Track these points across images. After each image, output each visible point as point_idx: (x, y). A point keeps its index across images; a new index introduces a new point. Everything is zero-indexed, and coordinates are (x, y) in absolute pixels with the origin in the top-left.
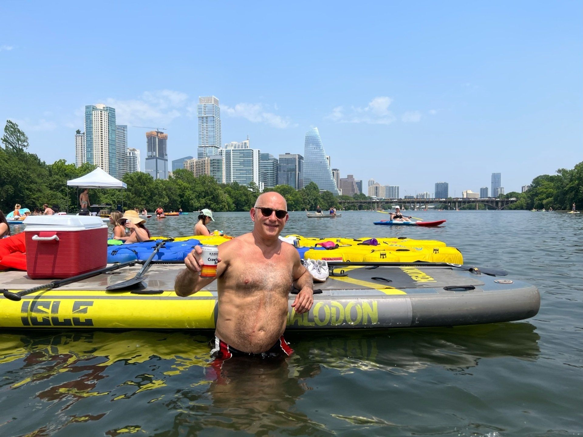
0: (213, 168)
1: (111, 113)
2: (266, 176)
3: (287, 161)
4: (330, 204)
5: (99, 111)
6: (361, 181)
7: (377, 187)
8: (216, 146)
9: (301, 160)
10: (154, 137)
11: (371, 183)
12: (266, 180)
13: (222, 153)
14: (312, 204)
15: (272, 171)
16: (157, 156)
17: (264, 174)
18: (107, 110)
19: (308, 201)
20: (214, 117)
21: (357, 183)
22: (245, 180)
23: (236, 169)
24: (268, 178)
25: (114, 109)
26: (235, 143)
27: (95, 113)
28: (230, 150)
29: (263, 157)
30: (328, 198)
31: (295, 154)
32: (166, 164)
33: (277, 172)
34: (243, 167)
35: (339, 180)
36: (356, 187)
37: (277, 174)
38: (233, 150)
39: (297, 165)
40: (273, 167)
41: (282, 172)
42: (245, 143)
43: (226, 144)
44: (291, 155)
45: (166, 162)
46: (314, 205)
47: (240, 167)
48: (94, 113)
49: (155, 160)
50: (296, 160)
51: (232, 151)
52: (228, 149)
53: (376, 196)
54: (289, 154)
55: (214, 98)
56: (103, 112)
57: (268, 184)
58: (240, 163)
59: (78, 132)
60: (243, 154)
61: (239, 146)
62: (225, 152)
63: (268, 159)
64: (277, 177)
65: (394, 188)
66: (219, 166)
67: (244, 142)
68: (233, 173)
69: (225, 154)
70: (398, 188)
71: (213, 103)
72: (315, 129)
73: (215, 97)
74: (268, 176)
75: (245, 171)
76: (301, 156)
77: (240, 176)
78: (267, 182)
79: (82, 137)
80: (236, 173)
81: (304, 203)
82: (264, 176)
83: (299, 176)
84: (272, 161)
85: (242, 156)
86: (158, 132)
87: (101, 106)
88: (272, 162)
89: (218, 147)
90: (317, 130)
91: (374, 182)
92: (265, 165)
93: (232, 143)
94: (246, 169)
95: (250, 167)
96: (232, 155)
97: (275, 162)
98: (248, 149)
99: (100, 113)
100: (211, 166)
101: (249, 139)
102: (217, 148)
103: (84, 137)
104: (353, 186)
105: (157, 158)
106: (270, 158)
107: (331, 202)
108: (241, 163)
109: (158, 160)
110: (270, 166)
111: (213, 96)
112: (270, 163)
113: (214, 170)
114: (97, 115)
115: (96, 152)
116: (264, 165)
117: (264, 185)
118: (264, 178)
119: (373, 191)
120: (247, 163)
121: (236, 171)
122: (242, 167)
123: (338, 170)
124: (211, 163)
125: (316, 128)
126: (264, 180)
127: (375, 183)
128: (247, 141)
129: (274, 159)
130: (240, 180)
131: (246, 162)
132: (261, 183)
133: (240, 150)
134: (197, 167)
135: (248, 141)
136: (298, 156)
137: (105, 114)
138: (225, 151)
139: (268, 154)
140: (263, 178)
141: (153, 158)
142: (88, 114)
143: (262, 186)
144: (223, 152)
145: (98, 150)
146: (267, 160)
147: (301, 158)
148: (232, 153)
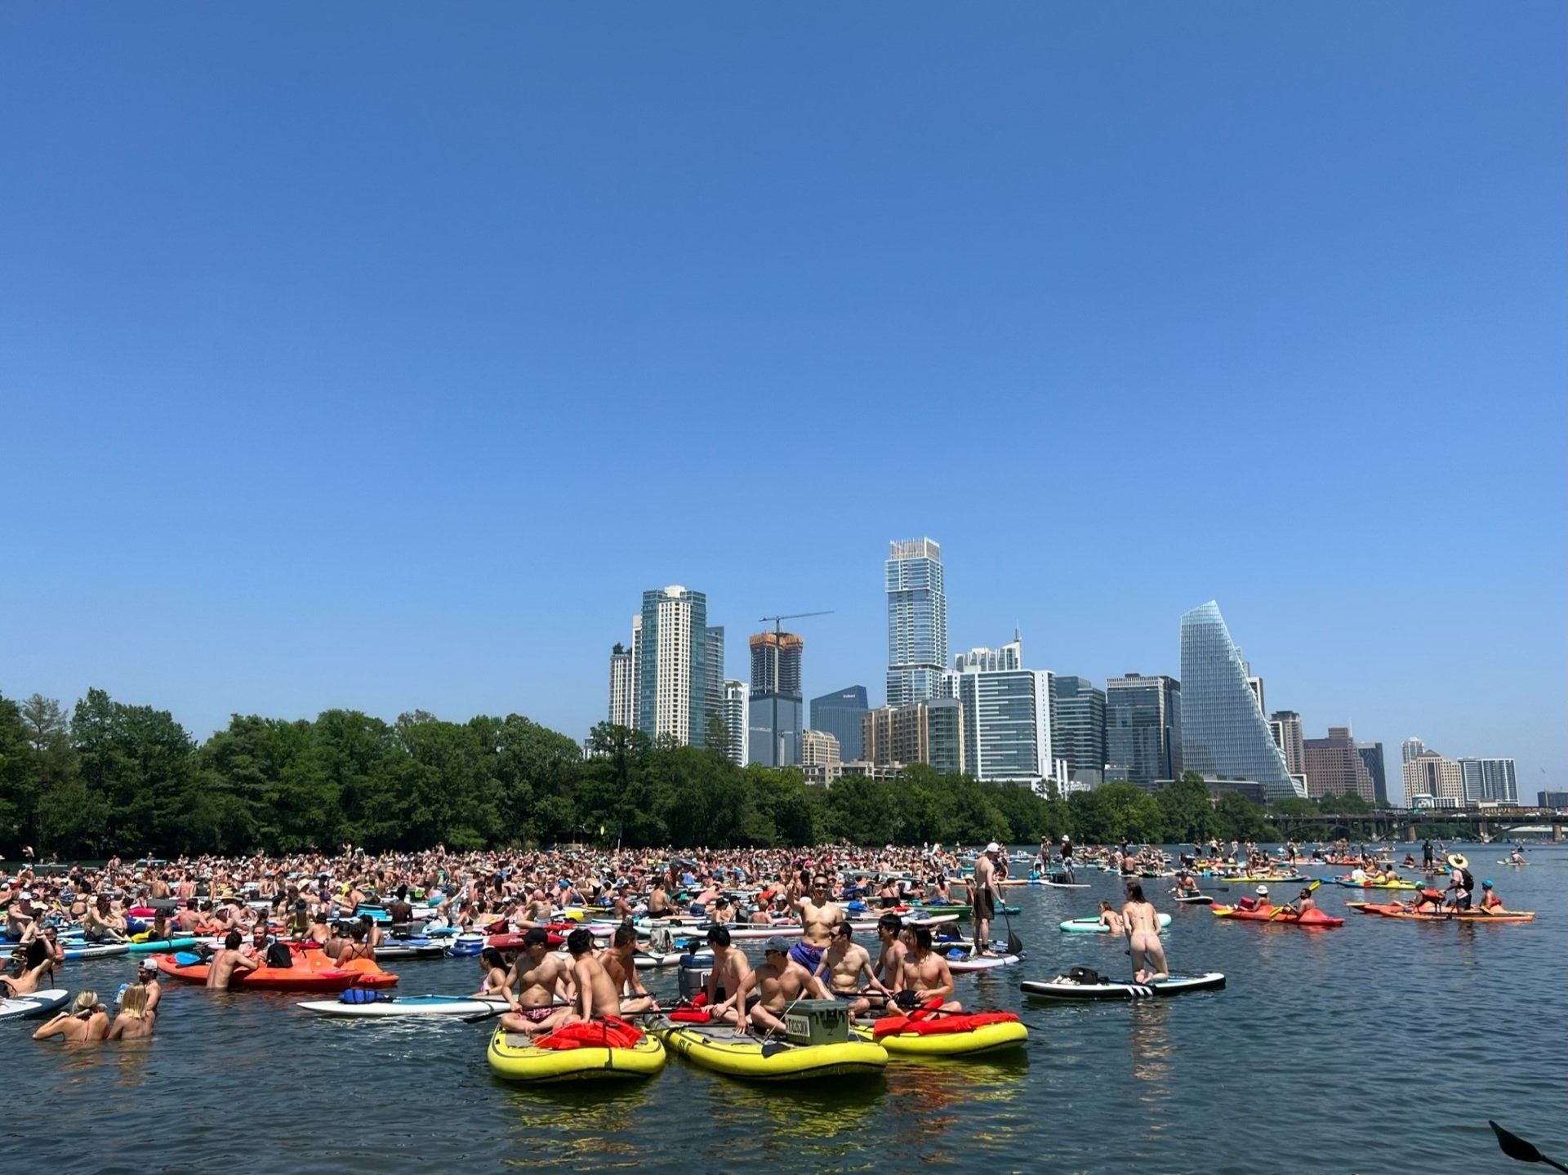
0: (937, 730)
1: (697, 601)
2: (1072, 739)
3: (1131, 695)
4: (1243, 824)
5: (673, 603)
6: (1379, 746)
7: (1431, 766)
8: (935, 664)
9: (1173, 692)
10: (769, 648)
11: (1412, 752)
12: (1072, 750)
13: (951, 683)
14: (1192, 827)
15: (1089, 726)
16: (777, 690)
17: (1067, 734)
18: (689, 598)
19: (1181, 819)
20: (928, 590)
21: (1364, 753)
22: (1014, 755)
23: (990, 725)
24: (1077, 746)
25: (704, 595)
26: (982, 651)
27: (665, 608)
28: (973, 676)
29: (1062, 687)
30: (1237, 809)
31: (1154, 675)
32: (798, 709)
33: (1105, 726)
34: (1009, 720)
35: (1301, 745)
36: (1360, 767)
37: (1104, 732)
38: (980, 676)
39: (1162, 706)
40: (1092, 713)
41: (1119, 727)
42: (1010, 650)
43: (957, 656)
44: (1143, 678)
45: (798, 704)
46: (1197, 829)
47: (1000, 720)
48: (660, 608)
49: (771, 700)
50: (1158, 691)
51: (977, 679)
52: (968, 671)
53: (1429, 795)
54: (1136, 675)
55: (928, 543)
56: (681, 604)
57: (1077, 762)
58: (999, 710)
59: (618, 649)
60: (1009, 685)
61: (993, 659)
62: (958, 680)
63: (1074, 693)
64: (1104, 743)
65: (1496, 769)
66: (950, 723)
67: (1006, 647)
68: (981, 736)
69: (958, 685)
70: (1510, 765)
71: (926, 556)
72: (1209, 603)
73: (930, 541)
74: (1078, 740)
75: (1013, 730)
76: (1171, 680)
77: (1001, 745)
78: (1077, 757)
79: (625, 661)
80: (991, 735)
81: (1172, 823)
82: (1067, 739)
83: (1171, 738)
84: (1088, 699)
85: (1004, 690)
86: (779, 635)
87: (675, 591)
88: (1087, 702)
89: (940, 665)
90: (1216, 608)
91: (1420, 748)
92: (1069, 708)
93: (974, 650)
94: (1017, 724)
95: (1029, 719)
96: (977, 689)
97: (1095, 701)
98: (1019, 670)
99: (674, 607)
100: (931, 725)
101: (1020, 638)
102: (937, 668)
103: (630, 661)
104: (1348, 763)
105: (775, 696)
106: (1080, 689)
107: (1246, 820)
108: (1002, 708)
109: (779, 701)
110: (1084, 713)
111: (926, 539)
112: (1082, 702)
113: (937, 736)
114: (669, 612)
115: (663, 699)
116: (1064, 708)
117: (1068, 767)
118: (1067, 745)
119: (1421, 778)
120: (1019, 710)
121: (990, 730)
122: (1005, 720)
123: (1294, 715)
124: (930, 718)
125: (1213, 603)
126: (1067, 750)
127: (1424, 751)
128: (1015, 646)
129: (1093, 692)
130: (1001, 755)
131: (1016, 707)
132: (1058, 762)
133: (998, 675)
134: (895, 728)
135: (1018, 643)
136: (1162, 681)
137: (685, 610)
138: (959, 678)
139: (1076, 678)
140: (1063, 746)
141: (767, 697)
142: (648, 612)
143: (1062, 768)
144: (954, 681)
145: (667, 693)
146: (1073, 696)
147: (1171, 685)
148: (977, 684)
